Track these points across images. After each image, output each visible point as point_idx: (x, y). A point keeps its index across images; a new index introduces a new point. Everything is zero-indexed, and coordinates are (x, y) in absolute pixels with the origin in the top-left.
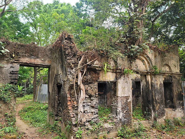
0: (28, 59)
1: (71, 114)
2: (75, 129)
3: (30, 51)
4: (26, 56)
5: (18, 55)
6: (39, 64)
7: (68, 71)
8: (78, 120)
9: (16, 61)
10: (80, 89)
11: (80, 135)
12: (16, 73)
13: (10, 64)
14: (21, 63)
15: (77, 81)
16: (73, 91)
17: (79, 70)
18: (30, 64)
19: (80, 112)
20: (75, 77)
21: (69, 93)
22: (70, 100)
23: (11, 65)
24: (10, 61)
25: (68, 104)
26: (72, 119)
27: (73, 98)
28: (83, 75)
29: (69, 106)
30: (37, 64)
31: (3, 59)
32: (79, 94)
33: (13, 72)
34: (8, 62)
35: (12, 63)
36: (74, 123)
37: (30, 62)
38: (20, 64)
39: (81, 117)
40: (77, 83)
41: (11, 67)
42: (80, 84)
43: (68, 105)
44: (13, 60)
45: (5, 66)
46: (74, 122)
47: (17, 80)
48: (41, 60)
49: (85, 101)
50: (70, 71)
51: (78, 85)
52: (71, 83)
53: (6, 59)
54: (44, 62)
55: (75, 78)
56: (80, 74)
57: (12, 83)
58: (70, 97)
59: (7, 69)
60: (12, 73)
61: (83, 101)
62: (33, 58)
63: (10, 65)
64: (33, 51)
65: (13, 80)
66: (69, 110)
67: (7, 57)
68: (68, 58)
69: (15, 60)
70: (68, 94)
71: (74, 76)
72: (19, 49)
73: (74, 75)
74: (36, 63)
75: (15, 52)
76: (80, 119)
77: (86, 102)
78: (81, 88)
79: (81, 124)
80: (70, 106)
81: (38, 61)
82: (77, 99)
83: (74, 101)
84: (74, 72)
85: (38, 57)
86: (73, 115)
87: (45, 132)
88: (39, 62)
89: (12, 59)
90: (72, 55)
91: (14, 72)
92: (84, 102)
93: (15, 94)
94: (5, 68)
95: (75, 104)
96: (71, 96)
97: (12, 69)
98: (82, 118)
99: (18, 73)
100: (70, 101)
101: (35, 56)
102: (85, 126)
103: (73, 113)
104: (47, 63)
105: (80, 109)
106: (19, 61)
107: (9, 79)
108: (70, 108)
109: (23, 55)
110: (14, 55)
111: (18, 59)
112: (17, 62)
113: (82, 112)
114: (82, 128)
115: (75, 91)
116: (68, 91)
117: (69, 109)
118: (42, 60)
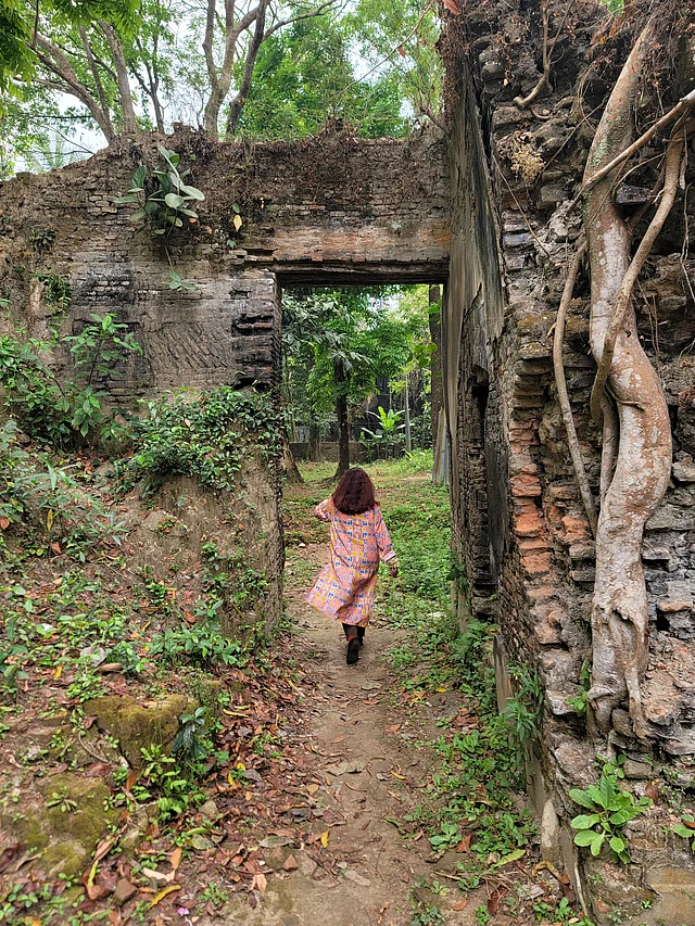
0: (316, 234)
1: (538, 611)
2: (566, 751)
3: (322, 179)
4: (302, 217)
5: (260, 220)
6: (379, 255)
7: (510, 240)
8: (598, 689)
9: (254, 258)
10: (613, 400)
11: (617, 830)
12: (259, 324)
13: (227, 278)
14: (281, 263)
15: (578, 326)
16: (555, 420)
17: (603, 197)
18: (325, 262)
19: (614, 624)
20: (569, 285)
21: (527, 436)
22: (537, 501)
23: (235, 280)
24: (225, 257)
25: (523, 526)
26: (549, 658)
27: (558, 478)
28: (648, 238)
29: (524, 546)
30: (366, 263)
31: (194, 254)
32: (607, 449)
33: (244, 319)
34: (217, 266)
35: (237, 269)
36: (559, 702)
37: (327, 253)
38: (278, 268)
39: (619, 668)
40: (578, 342)
41: (236, 293)
42: (608, 350)
43: (524, 538)
44: (239, 252)
45: (207, 288)
46: (560, 689)
47: (269, 363)
48: (390, 231)
49: (665, 518)
50: (527, 238)
51: (591, 358)
52: (530, 350)
53: (208, 249)
54: (406, 241)
55: (566, 295)
56: (613, 239)
57: (243, 383)
58: (532, 468)
59: (214, 304)
60: (244, 326)
61: (638, 519)
62: (343, 225)
63: (229, 282)
64: (335, 180)
65: (251, 364)
66: (528, 578)
67: (209, 239)
68: (503, 113)
69: (250, 252)
70: (514, 450)
71: (554, 284)
72: (264, 175)
73: (557, 271)
74: (359, 257)
75: (240, 202)
76: (610, 682)
77: (681, 523)
78: (624, 381)
79: (625, 728)
80: (538, 544)
81: (370, 242)
82: (586, 495)
83: (562, 512)
84: (561, 240)
85: (367, 216)
86: (558, 626)
87: (422, 672)
88: (379, 242)
89: (232, 243)
90: (540, 69)
91: (252, 320)
92: (658, 531)
93: (262, 442)
94: (206, 304)
95: (569, 538)
96: (542, 467)
97: (240, 305)
98: (633, 682)
99: (269, 325)
100: (539, 506)
101: (349, 207)
102: (670, 759)
103: (557, 614)
104: (423, 245)
105: (616, 594)
106: (269, 253)
107: (229, 363)
108: (531, 564)
109: (287, 214)
110: (238, 222)
111: (263, 242)
112: (262, 259)
113: (629, 622)
114: (633, 768)
115: (568, 417)
116: (513, 425)
117: (530, 569)
118: (395, 226)
